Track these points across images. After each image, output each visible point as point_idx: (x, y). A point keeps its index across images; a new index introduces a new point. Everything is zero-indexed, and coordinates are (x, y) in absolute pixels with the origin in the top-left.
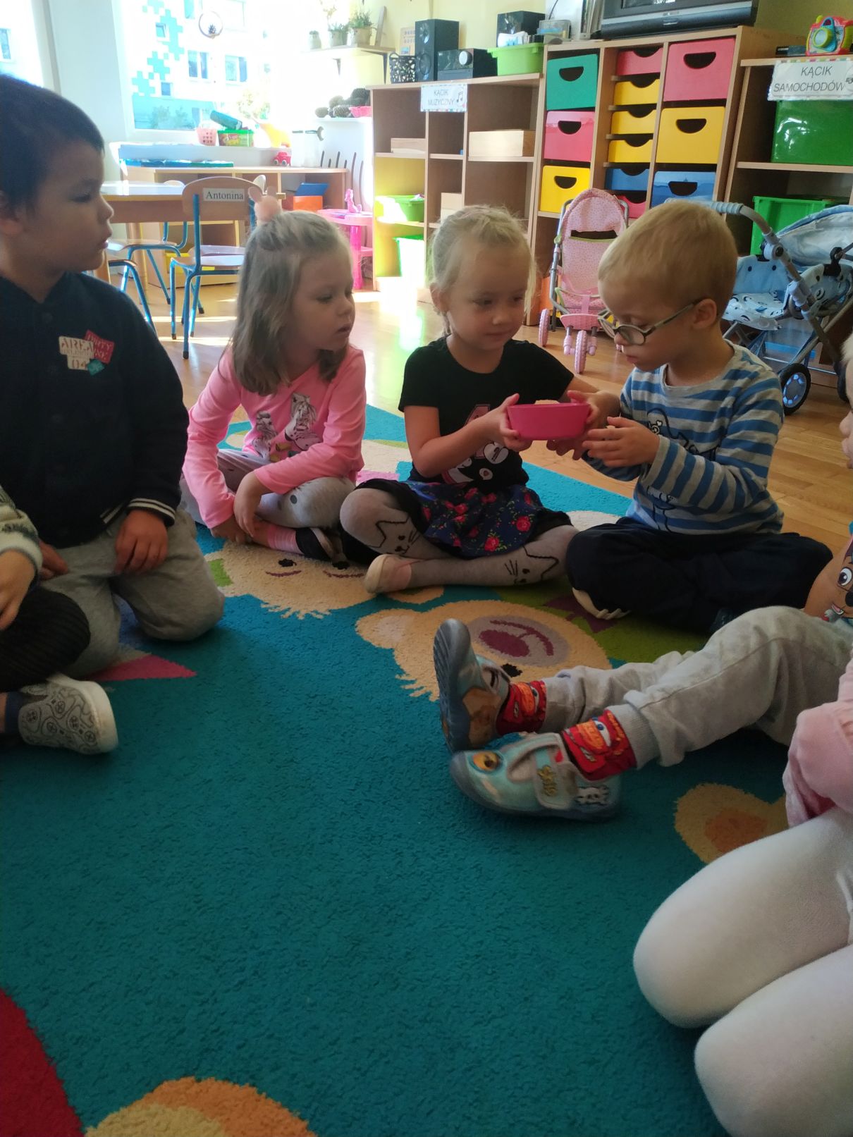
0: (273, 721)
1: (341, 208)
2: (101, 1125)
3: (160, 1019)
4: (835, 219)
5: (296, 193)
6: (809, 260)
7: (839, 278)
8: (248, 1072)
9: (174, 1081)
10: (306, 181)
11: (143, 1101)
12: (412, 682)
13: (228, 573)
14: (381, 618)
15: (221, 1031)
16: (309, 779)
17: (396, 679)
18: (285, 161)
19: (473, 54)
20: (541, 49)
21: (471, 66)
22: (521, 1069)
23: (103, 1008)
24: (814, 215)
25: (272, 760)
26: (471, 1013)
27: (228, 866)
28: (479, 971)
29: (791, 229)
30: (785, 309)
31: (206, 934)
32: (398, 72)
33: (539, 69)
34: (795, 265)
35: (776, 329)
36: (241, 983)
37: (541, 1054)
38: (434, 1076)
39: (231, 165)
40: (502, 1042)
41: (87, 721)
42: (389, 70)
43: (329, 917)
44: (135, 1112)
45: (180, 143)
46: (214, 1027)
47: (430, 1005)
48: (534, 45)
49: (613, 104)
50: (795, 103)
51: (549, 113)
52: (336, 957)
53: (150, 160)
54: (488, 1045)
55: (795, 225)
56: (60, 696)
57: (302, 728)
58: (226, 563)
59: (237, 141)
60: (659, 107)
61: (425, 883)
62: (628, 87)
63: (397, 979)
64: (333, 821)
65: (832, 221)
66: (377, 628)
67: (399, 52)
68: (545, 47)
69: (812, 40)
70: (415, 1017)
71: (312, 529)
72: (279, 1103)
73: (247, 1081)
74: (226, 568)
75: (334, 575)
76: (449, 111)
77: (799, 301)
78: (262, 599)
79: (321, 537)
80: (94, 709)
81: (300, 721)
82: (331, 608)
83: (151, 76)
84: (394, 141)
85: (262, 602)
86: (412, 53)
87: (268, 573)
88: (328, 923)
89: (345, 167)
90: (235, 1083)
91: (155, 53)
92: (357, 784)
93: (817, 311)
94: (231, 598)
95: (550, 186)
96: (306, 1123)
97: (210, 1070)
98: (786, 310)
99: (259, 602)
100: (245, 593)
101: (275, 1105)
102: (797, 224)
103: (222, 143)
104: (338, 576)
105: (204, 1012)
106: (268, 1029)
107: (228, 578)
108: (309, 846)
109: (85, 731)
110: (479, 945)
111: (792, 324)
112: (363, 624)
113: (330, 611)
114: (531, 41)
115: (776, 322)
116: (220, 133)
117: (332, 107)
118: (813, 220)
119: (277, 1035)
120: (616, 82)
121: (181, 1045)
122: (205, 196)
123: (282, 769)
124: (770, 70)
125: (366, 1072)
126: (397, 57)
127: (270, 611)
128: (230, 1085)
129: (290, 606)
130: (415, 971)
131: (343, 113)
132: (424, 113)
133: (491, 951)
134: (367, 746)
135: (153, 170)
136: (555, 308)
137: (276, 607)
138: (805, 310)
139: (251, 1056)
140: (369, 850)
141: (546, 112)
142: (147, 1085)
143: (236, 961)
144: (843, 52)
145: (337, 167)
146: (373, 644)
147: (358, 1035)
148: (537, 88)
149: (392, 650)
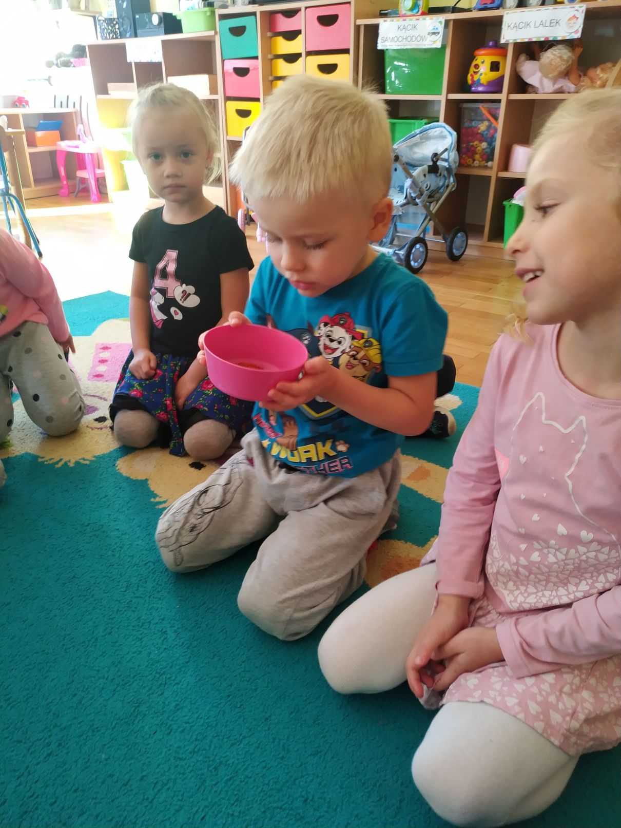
0: (56, 548)
1: (74, 139)
4: (432, 133)
5: (38, 129)
6: (417, 163)
7: (438, 174)
10: (45, 120)
12: (165, 502)
16: (89, 589)
17: (152, 502)
18: (24, 103)
19: (162, 16)
20: (213, 13)
21: (162, 25)
22: (267, 770)
24: (418, 131)
26: (228, 738)
27: (30, 667)
28: (230, 707)
29: (404, 141)
30: (405, 198)
31: (16, 724)
32: (106, 30)
33: (214, 28)
34: (409, 166)
35: (401, 213)
37: (280, 756)
38: (204, 791)
40: (251, 754)
42: (99, 30)
43: (115, 690)
47: (196, 740)
48: (207, 9)
49: (271, 53)
50: (397, 51)
51: (225, 61)
52: (122, 720)
54: (242, 759)
55: (406, 139)
57: (80, 551)
60: (304, 55)
61: (186, 650)
62: (280, 40)
63: (170, 726)
64: (111, 617)
65: (430, 134)
67: (105, 15)
68: (216, 10)
69: (402, 5)
76: (149, 61)
77: (415, 192)
78: (39, 455)
82: (97, 454)
84: (110, 86)
85: (39, 457)
86: (115, 16)
88: (114, 695)
89: (74, 107)
92: (127, 587)
93: (426, 199)
95: (233, 117)
98: (406, 200)
99: (36, 457)
100: (25, 452)
102: (407, 138)
106: (74, 785)
110: (229, 687)
111: (411, 209)
112: (121, 464)
113: (95, 457)
114: (205, 6)
115: (401, 209)
117: (57, 60)
118: (418, 134)
119: (81, 788)
120: (271, 37)
123: (67, 584)
124: (376, 27)
125: (153, 800)
126: (104, 19)
127: (46, 463)
129: (61, 458)
130: (184, 717)
131: (67, 64)
132: (130, 63)
133: (239, 690)
134: (133, 556)
136: (248, 209)
137: (51, 459)
138: (419, 198)
139: (62, 809)
140: (141, 634)
141: (223, 61)
143: (43, 739)
144: (423, 14)
145: (67, 107)
146: (131, 477)
147: (144, 774)
148: (214, 42)
149: (147, 480)
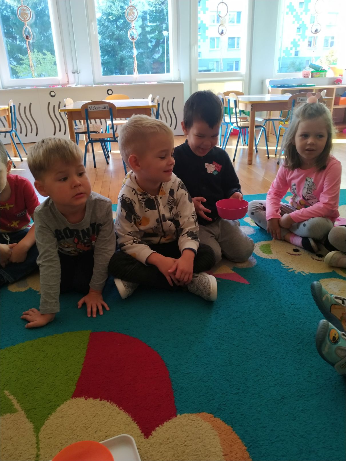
0: (274, 308)
2: (182, 415)
3: (208, 393)
5: (342, 96)
8: (231, 422)
9: (207, 413)
11: (196, 414)
13: (272, 250)
14: (331, 281)
15: (226, 405)
16: (282, 334)
18: (339, 82)
23: (192, 381)
25: (269, 322)
26: (323, 443)
27: (244, 353)
28: (331, 429)
31: (229, 372)
36: (237, 393)
39: (314, 86)
41: (208, 288)
44: (193, 416)
45: (294, 78)
46: (224, 403)
47: (306, 432)
52: (274, 399)
53: (281, 85)
54: (326, 458)
56: (202, 278)
57: (284, 315)
58: (271, 246)
59: (319, 75)
63: (295, 417)
64: (287, 352)
66: (328, 285)
70: (299, 433)
71: (309, 238)
72: (239, 437)
73: (230, 425)
74: (271, 248)
75: (316, 259)
78: (282, 262)
79: (312, 242)
80: (211, 285)
81: (285, 312)
82: (310, 272)
83: (291, 49)
85: (282, 263)
87: (287, 253)
88: (274, 386)
90: (226, 424)
91: (294, 39)
94: (270, 259)
96: (246, 448)
97: (219, 416)
99: (281, 263)
100: (276, 259)
101: (237, 437)
103: (312, 77)
104: (317, 260)
105: (222, 397)
106: (242, 412)
107: (271, 251)
108: (275, 357)
109: (207, 291)
110: (335, 420)
112: (322, 281)
113: (309, 273)
116: (312, 73)
119: (244, 415)
121: (212, 403)
122: (298, 100)
123: (272, 327)
125: (273, 443)
127: (284, 267)
128: (224, 423)
129: (293, 267)
130: (304, 417)
133: (339, 425)
135: (281, 89)
137: (287, 266)
139: (234, 418)
140: (299, 367)
142: (199, 410)
143: (237, 385)
